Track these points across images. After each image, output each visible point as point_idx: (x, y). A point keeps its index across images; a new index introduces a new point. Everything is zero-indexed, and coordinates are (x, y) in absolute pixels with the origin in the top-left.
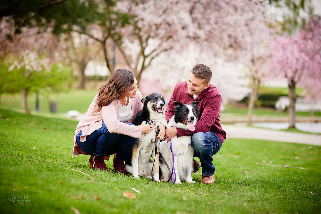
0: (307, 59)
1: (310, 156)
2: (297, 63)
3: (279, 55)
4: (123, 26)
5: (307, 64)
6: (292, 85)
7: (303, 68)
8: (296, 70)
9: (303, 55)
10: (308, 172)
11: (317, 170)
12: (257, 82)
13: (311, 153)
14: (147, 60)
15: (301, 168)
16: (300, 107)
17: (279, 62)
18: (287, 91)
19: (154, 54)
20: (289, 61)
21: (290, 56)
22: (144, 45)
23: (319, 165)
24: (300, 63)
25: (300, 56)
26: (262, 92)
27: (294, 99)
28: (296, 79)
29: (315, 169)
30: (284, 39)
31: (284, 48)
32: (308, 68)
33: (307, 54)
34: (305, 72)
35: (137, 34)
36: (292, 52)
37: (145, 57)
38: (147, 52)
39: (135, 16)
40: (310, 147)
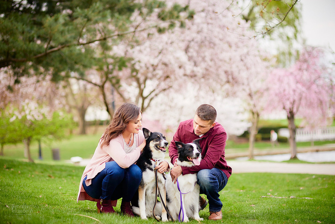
0: (304, 89)
1: (314, 185)
2: (294, 94)
3: (276, 87)
4: (120, 69)
5: (304, 95)
6: (291, 116)
7: (300, 99)
8: (294, 101)
9: (299, 86)
10: (314, 201)
11: (323, 199)
12: (256, 116)
13: (315, 182)
14: (146, 102)
15: (307, 198)
16: (300, 137)
17: (276, 95)
18: (286, 123)
19: (153, 95)
20: (286, 92)
21: (287, 87)
22: (142, 86)
23: (324, 193)
24: (297, 94)
25: (297, 87)
26: (261, 125)
27: (294, 131)
28: (295, 110)
29: (320, 198)
30: (280, 72)
31: (280, 80)
32: (306, 98)
33: (304, 85)
34: (303, 102)
35: (134, 76)
36: (288, 84)
37: (144, 99)
38: (145, 94)
39: (131, 59)
40: (314, 177)
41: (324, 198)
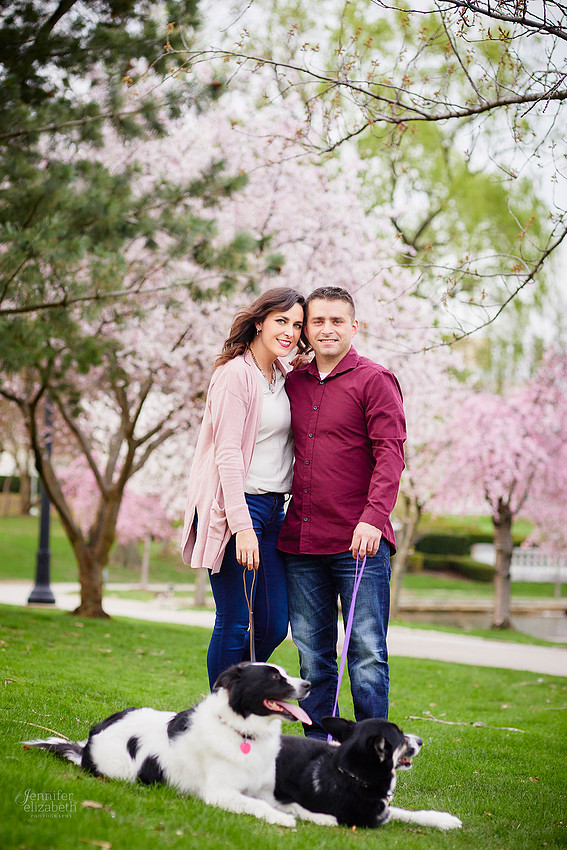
0: (542, 453)
1: (535, 702)
2: (517, 464)
3: (470, 441)
4: (84, 370)
5: (541, 467)
6: (504, 517)
7: (531, 478)
8: (515, 482)
9: (531, 443)
10: (526, 737)
11: (546, 735)
12: (413, 509)
13: (541, 692)
14: (140, 451)
15: (511, 729)
16: (517, 571)
17: (470, 461)
18: (488, 529)
19: (155, 437)
20: (496, 458)
21: (498, 444)
22: (132, 412)
23: (554, 722)
24: (523, 466)
25: (525, 447)
26: (425, 529)
27: (506, 557)
28: (513, 506)
29: (540, 732)
30: (486, 404)
31: (483, 425)
32: (545, 477)
33: (542, 440)
34: (538, 485)
35: (116, 381)
36: (503, 435)
37: (134, 444)
38: (139, 433)
39: (114, 347)
40: (540, 680)
41: (550, 734)
